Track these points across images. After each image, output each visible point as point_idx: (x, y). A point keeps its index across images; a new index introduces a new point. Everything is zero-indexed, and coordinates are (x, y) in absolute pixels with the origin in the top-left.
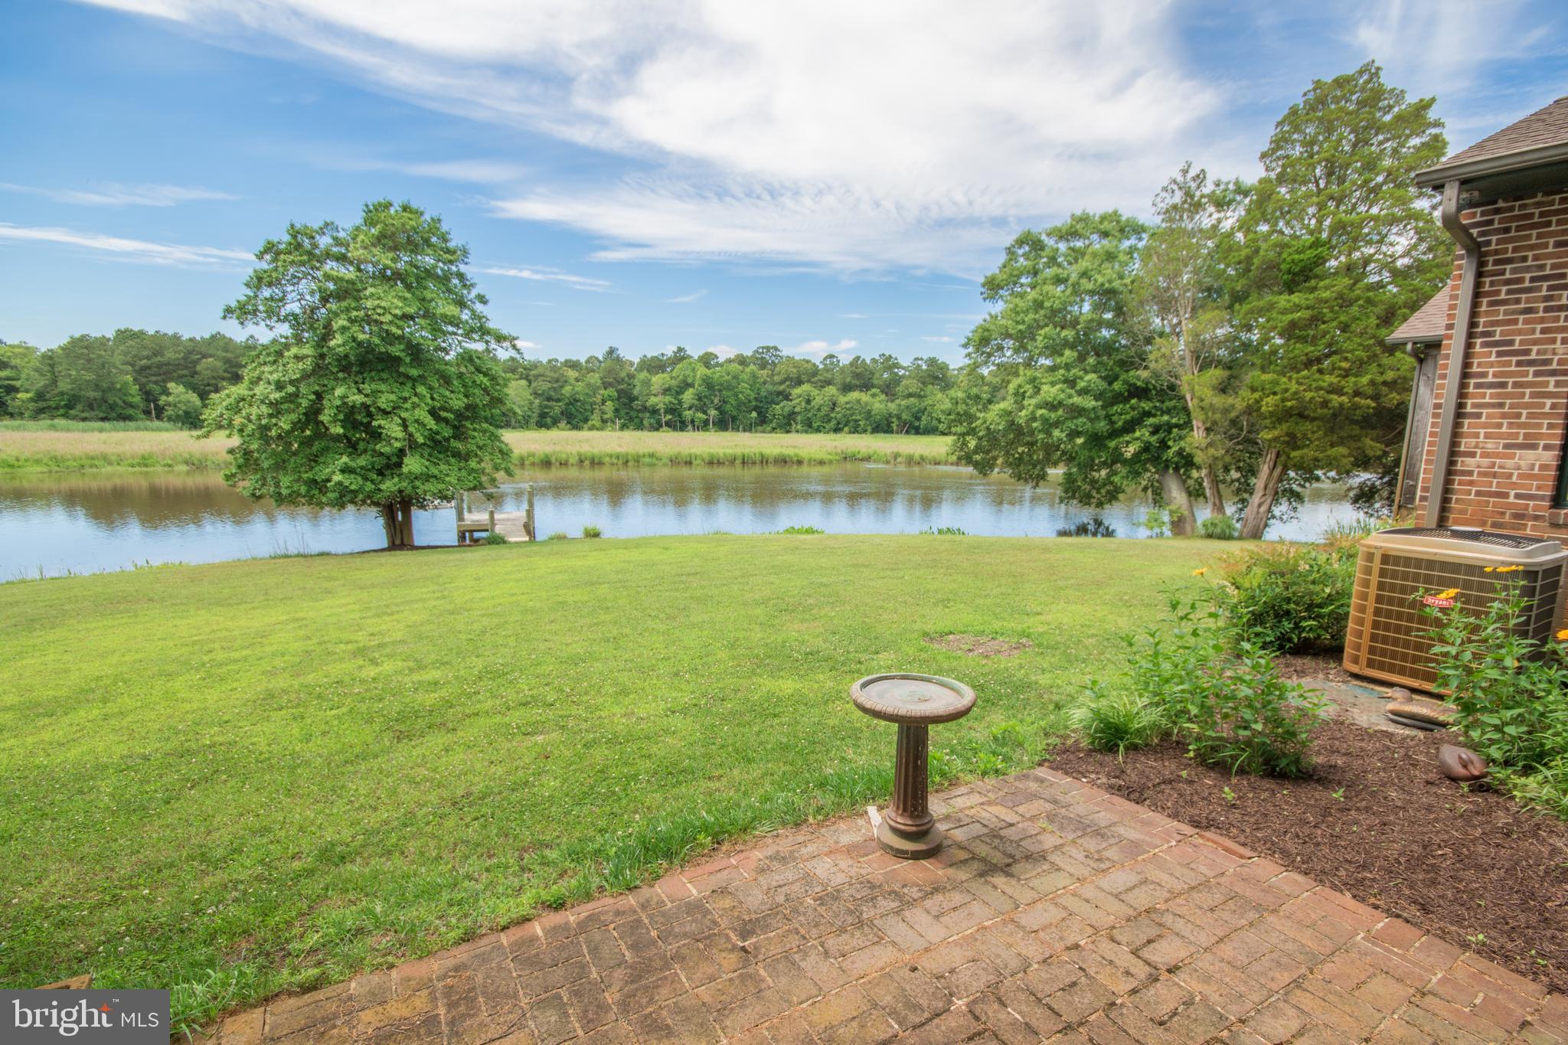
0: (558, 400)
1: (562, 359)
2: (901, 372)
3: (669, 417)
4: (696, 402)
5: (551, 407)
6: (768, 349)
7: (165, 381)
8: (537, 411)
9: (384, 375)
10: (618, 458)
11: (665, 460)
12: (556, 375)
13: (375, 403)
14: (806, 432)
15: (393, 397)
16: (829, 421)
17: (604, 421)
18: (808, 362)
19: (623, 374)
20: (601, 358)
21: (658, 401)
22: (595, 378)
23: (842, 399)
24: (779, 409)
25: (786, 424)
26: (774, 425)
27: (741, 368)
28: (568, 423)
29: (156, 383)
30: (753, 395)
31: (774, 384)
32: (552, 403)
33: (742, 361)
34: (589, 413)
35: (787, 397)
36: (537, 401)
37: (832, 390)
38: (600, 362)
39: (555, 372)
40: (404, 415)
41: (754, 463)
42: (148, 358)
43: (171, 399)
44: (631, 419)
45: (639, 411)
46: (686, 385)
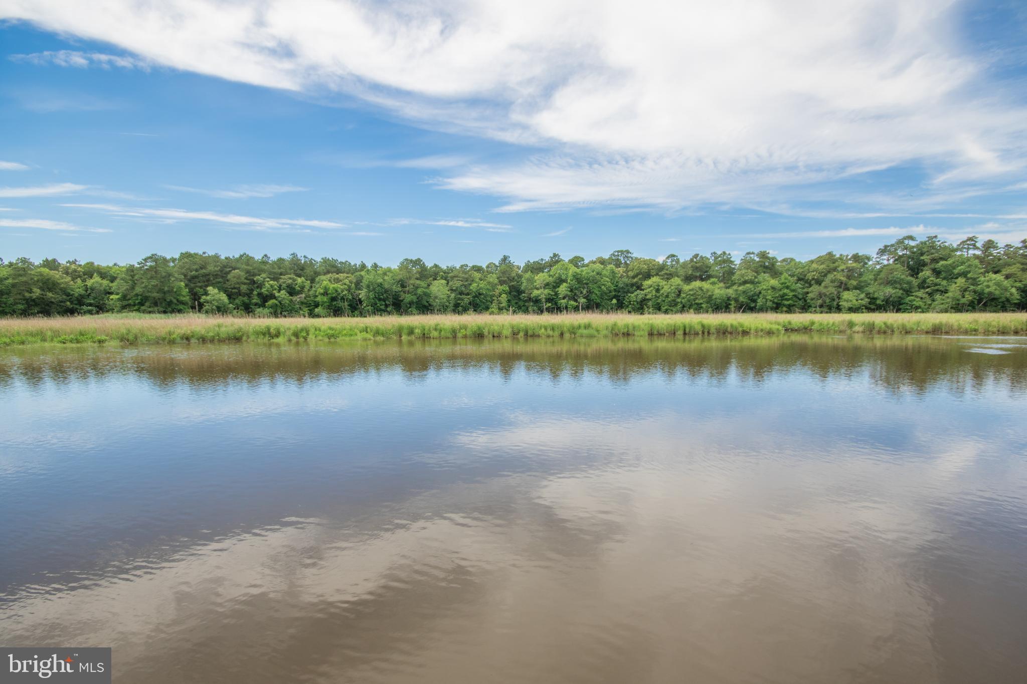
0: (468, 294)
1: (470, 265)
2: (735, 265)
3: (548, 304)
4: (569, 293)
5: (462, 299)
6: (622, 252)
7: (207, 286)
8: (452, 302)
12: (466, 276)
14: (657, 313)
16: (676, 305)
17: (500, 308)
19: (513, 274)
20: (497, 264)
21: (542, 293)
22: (493, 278)
23: (686, 288)
24: (635, 296)
25: (640, 307)
26: (630, 308)
27: (602, 266)
28: (475, 310)
29: (201, 287)
30: (613, 287)
31: (628, 278)
32: (463, 296)
33: (602, 262)
34: (489, 303)
35: (639, 288)
36: (453, 295)
37: (676, 281)
38: (497, 267)
39: (465, 274)
42: (196, 270)
43: (208, 298)
44: (520, 307)
45: (526, 301)
46: (560, 281)
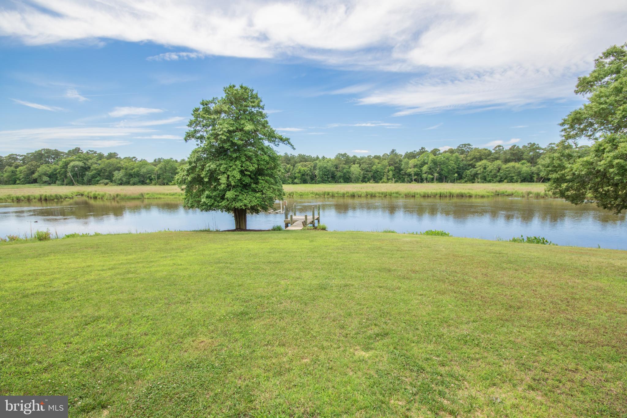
0: (370, 172)
1: (373, 155)
2: (541, 151)
3: (416, 177)
4: (428, 171)
5: (367, 174)
6: (465, 145)
8: (362, 176)
10: (382, 194)
11: (402, 195)
12: (370, 162)
13: (219, 169)
14: (483, 182)
15: (226, 166)
16: (496, 177)
17: (388, 179)
18: (486, 150)
19: (397, 160)
20: (389, 154)
21: (411, 170)
22: (386, 162)
23: (504, 166)
24: (469, 172)
25: (473, 179)
26: (466, 180)
27: (450, 154)
28: (374, 180)
30: (456, 166)
31: (467, 161)
32: (368, 173)
33: (452, 151)
34: (382, 176)
35: (474, 167)
36: (362, 172)
37: (498, 162)
38: (388, 156)
39: (370, 160)
40: (229, 173)
41: (446, 197)
44: (400, 178)
45: (403, 175)
46: (424, 163)
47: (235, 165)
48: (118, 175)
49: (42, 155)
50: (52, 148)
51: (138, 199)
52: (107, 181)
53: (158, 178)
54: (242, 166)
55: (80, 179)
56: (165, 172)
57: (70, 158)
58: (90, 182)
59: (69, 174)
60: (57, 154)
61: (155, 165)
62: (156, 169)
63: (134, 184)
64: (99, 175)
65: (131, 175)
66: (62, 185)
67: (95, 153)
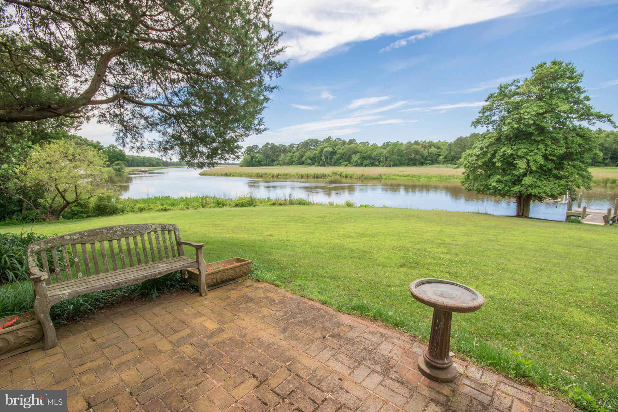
9: (524, 141)
13: (517, 153)
15: (525, 150)
40: (529, 158)
47: (538, 149)
48: (355, 158)
49: (308, 143)
50: (314, 138)
51: (378, 179)
52: (347, 163)
53: (386, 160)
54: (546, 150)
55: (329, 161)
56: (392, 155)
57: (324, 145)
58: (335, 164)
59: (323, 158)
60: (315, 142)
61: (384, 149)
62: (385, 151)
63: (366, 166)
64: (342, 158)
65: (364, 158)
66: (318, 166)
67: (340, 140)
